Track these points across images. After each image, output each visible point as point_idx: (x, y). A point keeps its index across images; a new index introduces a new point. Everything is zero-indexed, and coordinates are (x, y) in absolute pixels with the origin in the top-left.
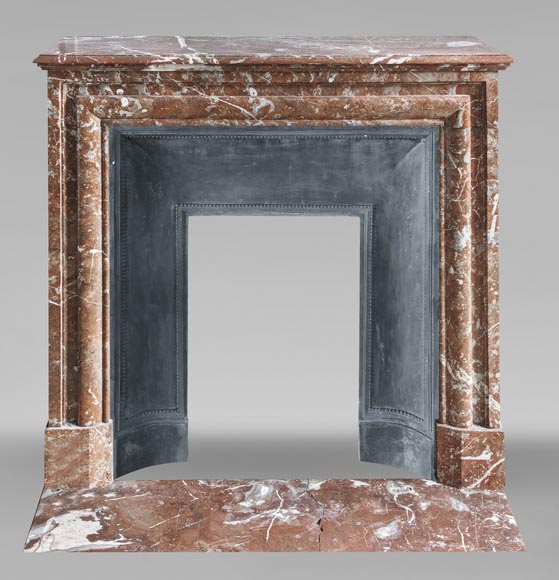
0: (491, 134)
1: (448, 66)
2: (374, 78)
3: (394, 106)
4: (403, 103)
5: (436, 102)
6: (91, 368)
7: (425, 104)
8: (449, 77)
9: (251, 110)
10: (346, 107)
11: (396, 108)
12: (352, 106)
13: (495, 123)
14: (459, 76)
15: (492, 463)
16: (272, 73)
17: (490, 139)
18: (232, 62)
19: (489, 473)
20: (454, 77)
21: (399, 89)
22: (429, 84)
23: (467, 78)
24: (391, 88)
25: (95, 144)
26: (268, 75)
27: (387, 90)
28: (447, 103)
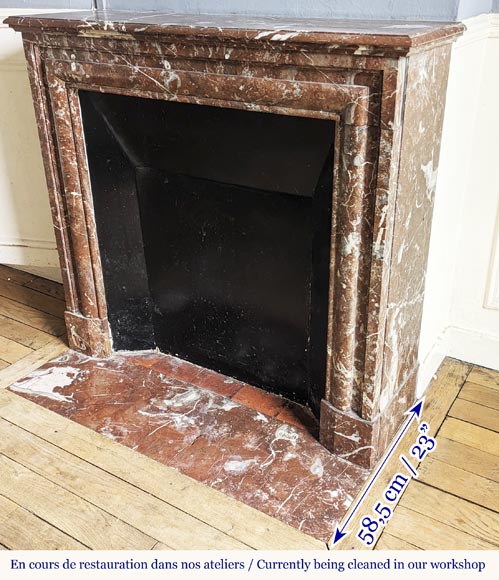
0: (385, 137)
1: (336, 46)
2: (267, 57)
3: (286, 91)
4: (294, 89)
5: (328, 92)
6: (85, 280)
7: (316, 92)
8: (343, 62)
9: (163, 83)
10: (241, 88)
11: (288, 94)
12: (246, 88)
13: (390, 123)
14: (354, 62)
15: (360, 446)
16: (176, 45)
17: (383, 142)
18: (136, 30)
19: (356, 451)
20: (347, 62)
21: (295, 72)
22: (325, 70)
23: (362, 64)
24: (288, 72)
25: (62, 103)
26: (173, 47)
27: (283, 73)
28: (339, 93)
